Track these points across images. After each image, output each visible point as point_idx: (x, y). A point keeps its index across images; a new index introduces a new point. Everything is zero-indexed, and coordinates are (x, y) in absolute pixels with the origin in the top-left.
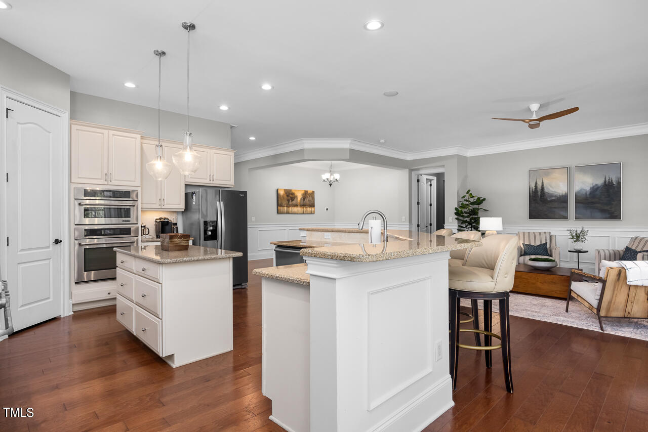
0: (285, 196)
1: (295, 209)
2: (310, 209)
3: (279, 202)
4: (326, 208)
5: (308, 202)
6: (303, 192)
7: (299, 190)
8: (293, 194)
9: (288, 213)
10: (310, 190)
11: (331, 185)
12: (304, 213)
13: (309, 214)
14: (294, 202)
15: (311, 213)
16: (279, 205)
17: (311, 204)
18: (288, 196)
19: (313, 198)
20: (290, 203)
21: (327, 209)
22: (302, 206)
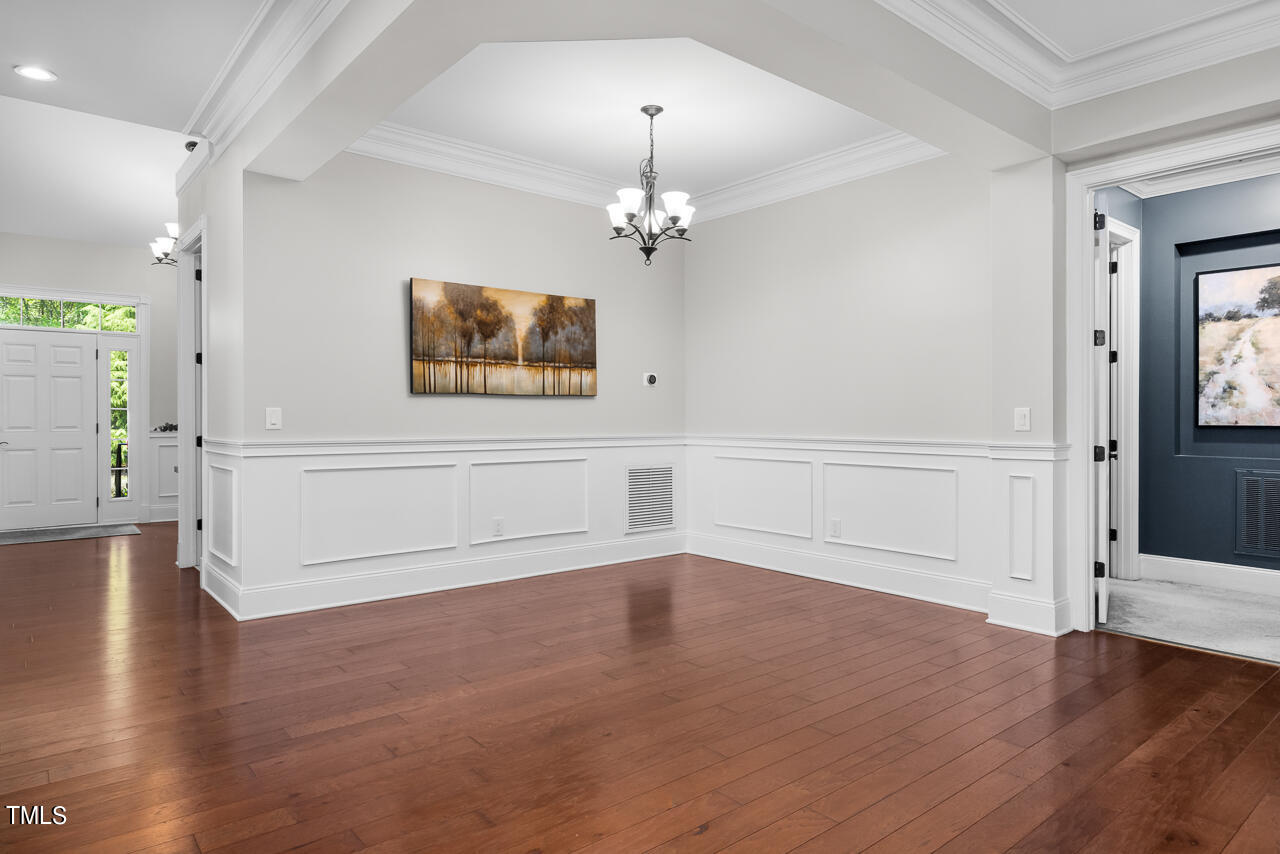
0: (451, 317)
1: (502, 376)
2: (571, 378)
3: (419, 341)
4: (646, 376)
5: (563, 347)
6: (539, 302)
7: (520, 293)
8: (490, 307)
9: (463, 391)
10: (573, 293)
11: (648, 251)
12: (543, 395)
13: (569, 396)
14: (494, 344)
15: (580, 395)
16: (419, 352)
17: (577, 354)
18: (463, 315)
19: (590, 331)
20: (477, 347)
21: (652, 380)
22: (534, 361)
